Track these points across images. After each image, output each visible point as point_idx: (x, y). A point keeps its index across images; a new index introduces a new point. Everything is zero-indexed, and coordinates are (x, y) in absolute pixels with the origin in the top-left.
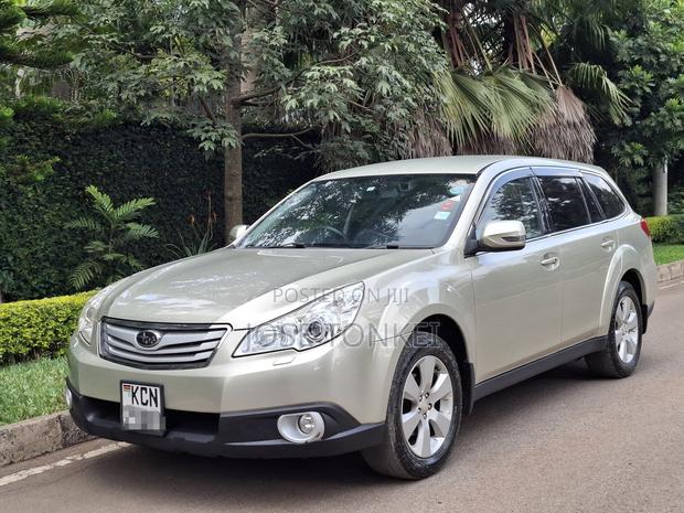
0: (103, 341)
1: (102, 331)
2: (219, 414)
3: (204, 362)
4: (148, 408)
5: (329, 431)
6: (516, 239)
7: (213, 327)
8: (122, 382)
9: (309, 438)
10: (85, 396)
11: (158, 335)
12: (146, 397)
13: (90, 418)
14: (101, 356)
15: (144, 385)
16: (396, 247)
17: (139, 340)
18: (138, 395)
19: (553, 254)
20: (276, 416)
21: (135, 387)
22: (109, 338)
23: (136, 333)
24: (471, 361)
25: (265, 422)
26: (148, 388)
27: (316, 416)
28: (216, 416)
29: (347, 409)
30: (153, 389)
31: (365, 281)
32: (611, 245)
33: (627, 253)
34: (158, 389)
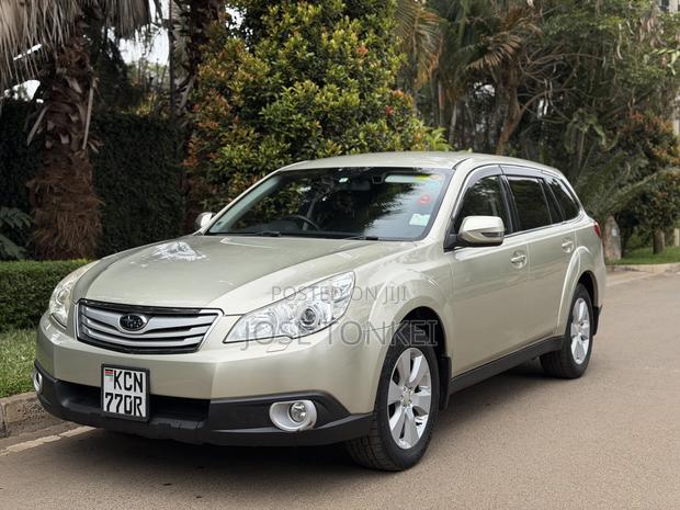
0: (81, 324)
1: (80, 314)
2: (209, 401)
3: (194, 348)
4: (132, 393)
5: (321, 420)
6: (495, 234)
7: (202, 312)
8: (103, 366)
9: (301, 426)
10: (59, 380)
11: (144, 319)
12: (130, 382)
13: (65, 403)
14: (79, 339)
15: (128, 369)
16: (376, 239)
17: (123, 322)
18: (121, 380)
19: (522, 252)
20: (269, 403)
21: (118, 371)
22: (89, 321)
23: (119, 317)
24: (449, 355)
25: (257, 409)
26: (132, 373)
27: (309, 404)
28: (207, 402)
29: (338, 398)
30: (138, 374)
31: (355, 270)
32: (569, 246)
33: (584, 254)
34: (144, 374)
